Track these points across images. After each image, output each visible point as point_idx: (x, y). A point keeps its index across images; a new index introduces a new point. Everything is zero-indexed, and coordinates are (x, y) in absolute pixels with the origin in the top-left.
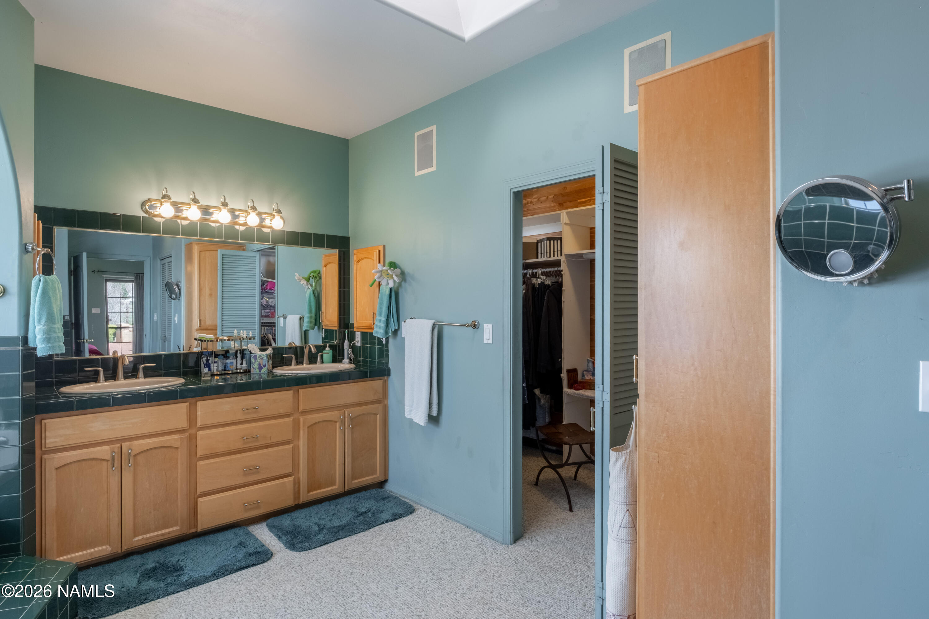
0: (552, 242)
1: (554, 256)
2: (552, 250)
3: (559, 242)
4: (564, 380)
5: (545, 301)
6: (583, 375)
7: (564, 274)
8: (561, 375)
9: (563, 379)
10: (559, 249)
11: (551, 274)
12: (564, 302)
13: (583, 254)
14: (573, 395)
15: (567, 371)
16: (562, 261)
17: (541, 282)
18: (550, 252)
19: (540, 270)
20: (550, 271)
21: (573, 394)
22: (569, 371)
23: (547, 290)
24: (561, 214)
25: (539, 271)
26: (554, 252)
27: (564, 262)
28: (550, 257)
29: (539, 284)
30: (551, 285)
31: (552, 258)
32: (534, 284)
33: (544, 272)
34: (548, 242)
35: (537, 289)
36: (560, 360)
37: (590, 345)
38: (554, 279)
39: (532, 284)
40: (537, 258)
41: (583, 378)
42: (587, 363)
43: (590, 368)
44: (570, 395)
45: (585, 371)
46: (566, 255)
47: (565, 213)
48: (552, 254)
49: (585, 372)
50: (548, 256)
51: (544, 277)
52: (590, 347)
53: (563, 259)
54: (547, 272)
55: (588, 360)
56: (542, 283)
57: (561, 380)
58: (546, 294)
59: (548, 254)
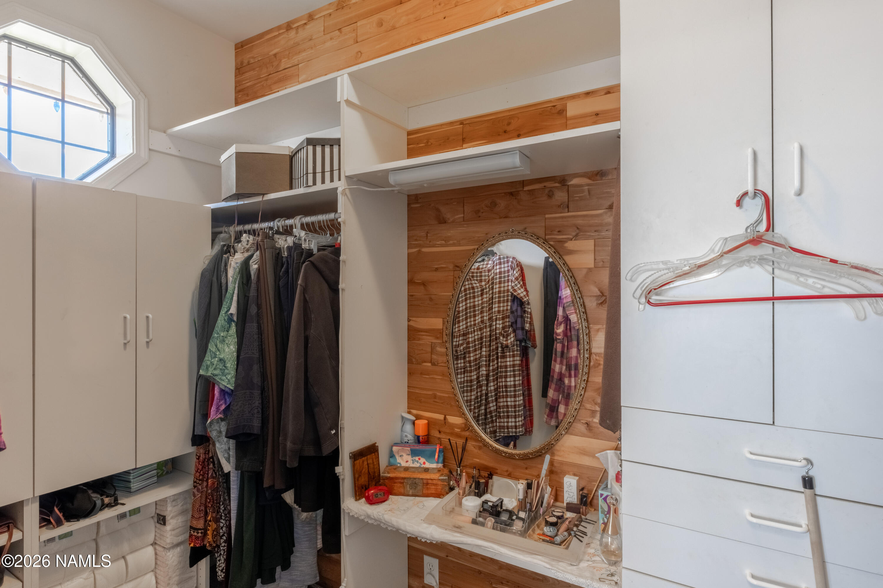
0: (319, 149)
1: (323, 182)
2: (319, 169)
3: (336, 149)
4: (343, 480)
5: (299, 286)
6: (392, 455)
7: (344, 223)
8: (336, 468)
9: (341, 478)
10: (336, 167)
11: (320, 227)
12: (343, 290)
13: (387, 172)
14: (363, 520)
15: (350, 458)
16: (340, 190)
17: (294, 243)
18: (314, 173)
19: (300, 219)
20: (319, 222)
21: (362, 517)
22: (356, 456)
23: (304, 262)
24: (339, 79)
25: (296, 221)
26: (323, 172)
27: (344, 193)
28: (314, 183)
29: (289, 248)
30: (315, 251)
31: (319, 187)
32: (280, 249)
33: (307, 224)
34: (310, 148)
35: (284, 260)
36: (333, 432)
37: (408, 383)
38: (326, 239)
39: (276, 249)
40: (291, 188)
41: (392, 460)
42: (400, 424)
43: (406, 436)
44: (358, 518)
45: (396, 444)
46: (347, 177)
47: (346, 77)
48: (319, 176)
49: (395, 449)
50: (310, 183)
51: (303, 233)
52: (409, 387)
53: (341, 185)
54: (313, 223)
55: (403, 418)
56: (297, 246)
57: (336, 481)
58: (302, 271)
59: (310, 176)
